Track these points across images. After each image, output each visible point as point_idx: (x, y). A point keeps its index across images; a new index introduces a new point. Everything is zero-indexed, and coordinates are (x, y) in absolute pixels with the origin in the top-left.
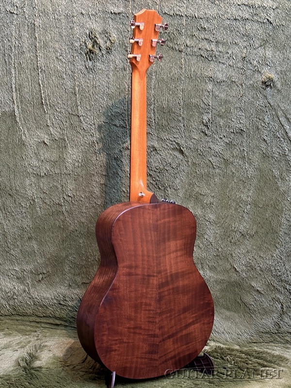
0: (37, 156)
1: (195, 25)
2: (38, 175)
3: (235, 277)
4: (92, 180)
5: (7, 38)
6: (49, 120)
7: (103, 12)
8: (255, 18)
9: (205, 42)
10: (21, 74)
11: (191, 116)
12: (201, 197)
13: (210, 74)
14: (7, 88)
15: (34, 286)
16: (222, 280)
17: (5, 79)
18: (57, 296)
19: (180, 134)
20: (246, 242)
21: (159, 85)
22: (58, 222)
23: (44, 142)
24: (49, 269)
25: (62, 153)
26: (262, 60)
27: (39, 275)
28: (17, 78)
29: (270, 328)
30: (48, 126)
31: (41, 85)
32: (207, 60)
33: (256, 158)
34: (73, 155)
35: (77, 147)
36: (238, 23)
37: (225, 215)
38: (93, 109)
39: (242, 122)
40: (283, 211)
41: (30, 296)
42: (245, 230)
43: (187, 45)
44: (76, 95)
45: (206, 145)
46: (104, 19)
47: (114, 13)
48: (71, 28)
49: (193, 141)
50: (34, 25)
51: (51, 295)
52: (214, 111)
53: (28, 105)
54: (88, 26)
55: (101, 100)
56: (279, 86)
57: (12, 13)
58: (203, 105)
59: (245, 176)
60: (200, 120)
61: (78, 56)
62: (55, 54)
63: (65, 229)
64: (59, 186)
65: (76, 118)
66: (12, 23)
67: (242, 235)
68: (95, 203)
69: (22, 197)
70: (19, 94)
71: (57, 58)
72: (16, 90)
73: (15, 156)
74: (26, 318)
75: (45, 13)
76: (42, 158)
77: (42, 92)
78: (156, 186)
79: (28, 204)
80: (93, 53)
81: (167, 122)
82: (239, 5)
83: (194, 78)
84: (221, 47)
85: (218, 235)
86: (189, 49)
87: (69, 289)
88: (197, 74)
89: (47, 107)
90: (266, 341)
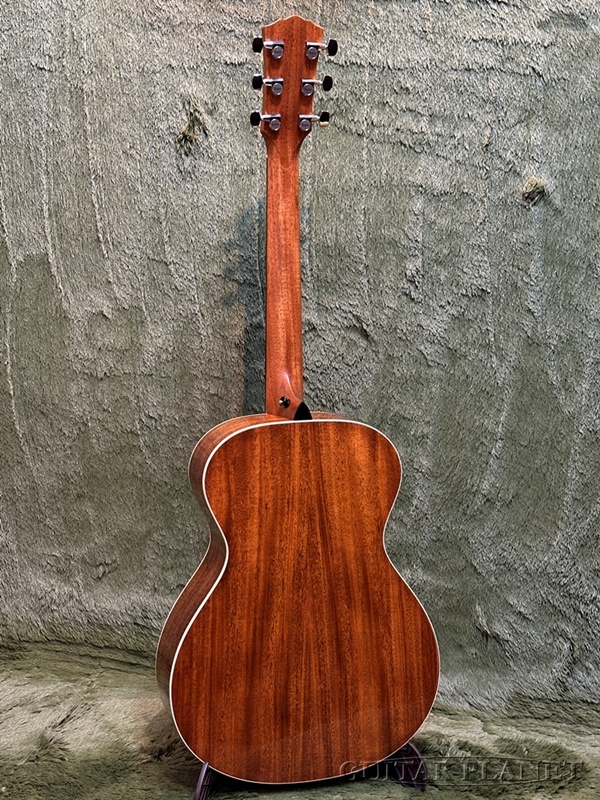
0: (90, 339)
1: (389, 83)
2: (92, 375)
3: (474, 584)
4: (193, 387)
6: (110, 271)
7: (211, 63)
8: (508, 65)
9: (408, 118)
10: (58, 185)
11: (382, 263)
12: (405, 424)
13: (419, 179)
14: (34, 211)
16: (450, 591)
18: (132, 608)
19: (362, 298)
20: (496, 515)
21: (318, 202)
22: (131, 467)
23: (102, 313)
24: (116, 555)
25: (137, 334)
26: (524, 150)
27: (98, 566)
28: (53, 193)
29: (545, 690)
30: (110, 282)
31: (96, 205)
32: (412, 151)
33: (513, 347)
34: (157, 338)
35: (164, 323)
36: (472, 77)
37: (452, 461)
38: (193, 249)
39: (483, 273)
40: (569, 453)
41: (81, 607)
42: (493, 492)
43: (372, 124)
44: (161, 223)
45: (413, 319)
46: (213, 77)
47: (232, 64)
48: (151, 95)
49: (386, 311)
50: (82, 91)
51: (119, 606)
52: (427, 254)
53: (73, 242)
54: (182, 90)
55: (208, 231)
56: (557, 202)
57: (41, 69)
58: (404, 242)
59: (492, 383)
60: (399, 271)
61: (163, 148)
62: (122, 145)
63: (145, 480)
64: (132, 398)
65: (161, 269)
67: (488, 500)
69: (65, 418)
70: (57, 222)
71: (125, 152)
72: (50, 215)
74: (72, 649)
75: (102, 67)
76: (100, 344)
77: (98, 217)
78: (316, 399)
79: (75, 432)
80: (191, 142)
82: (474, 41)
83: (387, 188)
84: (439, 125)
86: (377, 131)
87: (153, 595)
88: (392, 179)
89: (107, 247)
90: (537, 716)
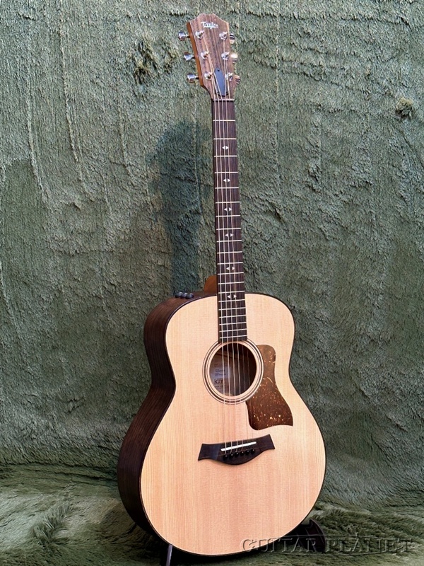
0: (64, 225)
1: (295, 29)
2: (65, 253)
3: (362, 405)
4: (145, 260)
5: (19, 54)
6: (81, 172)
7: (159, 14)
8: (384, 17)
9: (309, 55)
10: (40, 106)
11: (291, 163)
12: (308, 284)
13: (318, 100)
14: (20, 127)
15: (61, 419)
16: (344, 410)
17: (18, 114)
18: (96, 434)
19: (276, 190)
20: (378, 351)
21: (242, 118)
22: (96, 324)
23: (74, 204)
24: (84, 394)
25: (101, 220)
26: (396, 78)
27: (69, 402)
28: (35, 113)
30: (80, 180)
31: (70, 122)
32: (313, 80)
33: (389, 224)
35: (122, 211)
36: (357, 25)
37: (344, 311)
38: (146, 155)
39: (367, 170)
41: (55, 435)
42: (376, 334)
43: (283, 59)
44: (120, 135)
45: (314, 205)
46: (161, 24)
47: (175, 14)
48: (113, 38)
49: (294, 199)
50: (59, 35)
51: (86, 433)
52: (325, 155)
53: (51, 150)
54: (137, 34)
56: (421, 116)
57: (27, 18)
58: (307, 147)
59: (374, 252)
60: (304, 169)
61: (122, 78)
62: (90, 76)
63: (106, 334)
64: (97, 270)
65: (120, 170)
66: (26, 32)
67: (372, 340)
68: (151, 293)
69: (43, 286)
70: (38, 135)
71: (92, 81)
72: (33, 130)
73: (32, 226)
74: (49, 468)
75: (74, 16)
76: (72, 228)
77: (71, 131)
79: (51, 297)
80: (144, 73)
81: (255, 172)
83: (294, 107)
84: (332, 60)
85: (334, 342)
86: (285, 65)
87: (112, 423)
88: (298, 101)
89: (78, 154)
90: (412, 504)
